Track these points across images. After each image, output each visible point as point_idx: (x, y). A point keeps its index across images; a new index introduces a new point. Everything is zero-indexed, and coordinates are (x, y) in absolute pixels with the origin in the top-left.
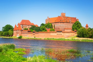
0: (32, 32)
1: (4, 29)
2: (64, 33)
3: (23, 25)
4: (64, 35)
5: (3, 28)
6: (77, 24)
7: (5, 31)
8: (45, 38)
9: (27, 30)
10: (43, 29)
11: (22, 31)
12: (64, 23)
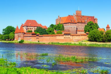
0: (36, 36)
1: (4, 32)
2: (73, 36)
3: (27, 26)
4: (73, 39)
5: (3, 30)
6: (91, 25)
7: (6, 34)
8: (49, 43)
9: (31, 33)
10: (50, 32)
11: (25, 33)
12: (76, 24)
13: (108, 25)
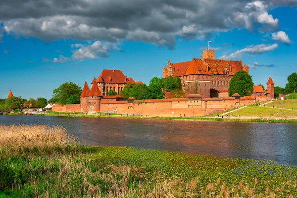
0: (127, 101)
2: (206, 101)
3: (104, 83)
4: (206, 108)
9: (115, 97)
11: (102, 97)
12: (208, 77)
13: (270, 80)
